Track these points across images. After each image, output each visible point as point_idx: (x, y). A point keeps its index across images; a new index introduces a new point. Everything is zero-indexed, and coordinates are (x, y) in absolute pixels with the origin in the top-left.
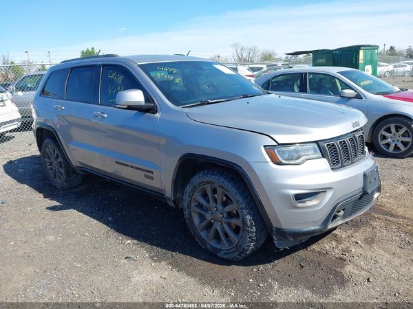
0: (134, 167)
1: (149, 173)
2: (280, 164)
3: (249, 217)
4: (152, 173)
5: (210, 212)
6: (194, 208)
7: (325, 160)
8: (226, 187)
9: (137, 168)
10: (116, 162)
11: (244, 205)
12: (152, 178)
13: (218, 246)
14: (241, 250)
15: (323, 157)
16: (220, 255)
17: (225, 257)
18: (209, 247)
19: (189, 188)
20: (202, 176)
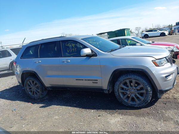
0: (86, 80)
1: (95, 81)
2: (158, 66)
3: (149, 88)
4: (97, 80)
5: (129, 91)
6: (120, 91)
7: (169, 63)
8: (138, 79)
9: (89, 80)
10: (76, 80)
11: (147, 84)
12: (97, 83)
13: (134, 103)
14: (146, 102)
15: (168, 62)
16: (136, 106)
17: (138, 106)
18: (130, 105)
19: (118, 83)
20: (125, 77)
